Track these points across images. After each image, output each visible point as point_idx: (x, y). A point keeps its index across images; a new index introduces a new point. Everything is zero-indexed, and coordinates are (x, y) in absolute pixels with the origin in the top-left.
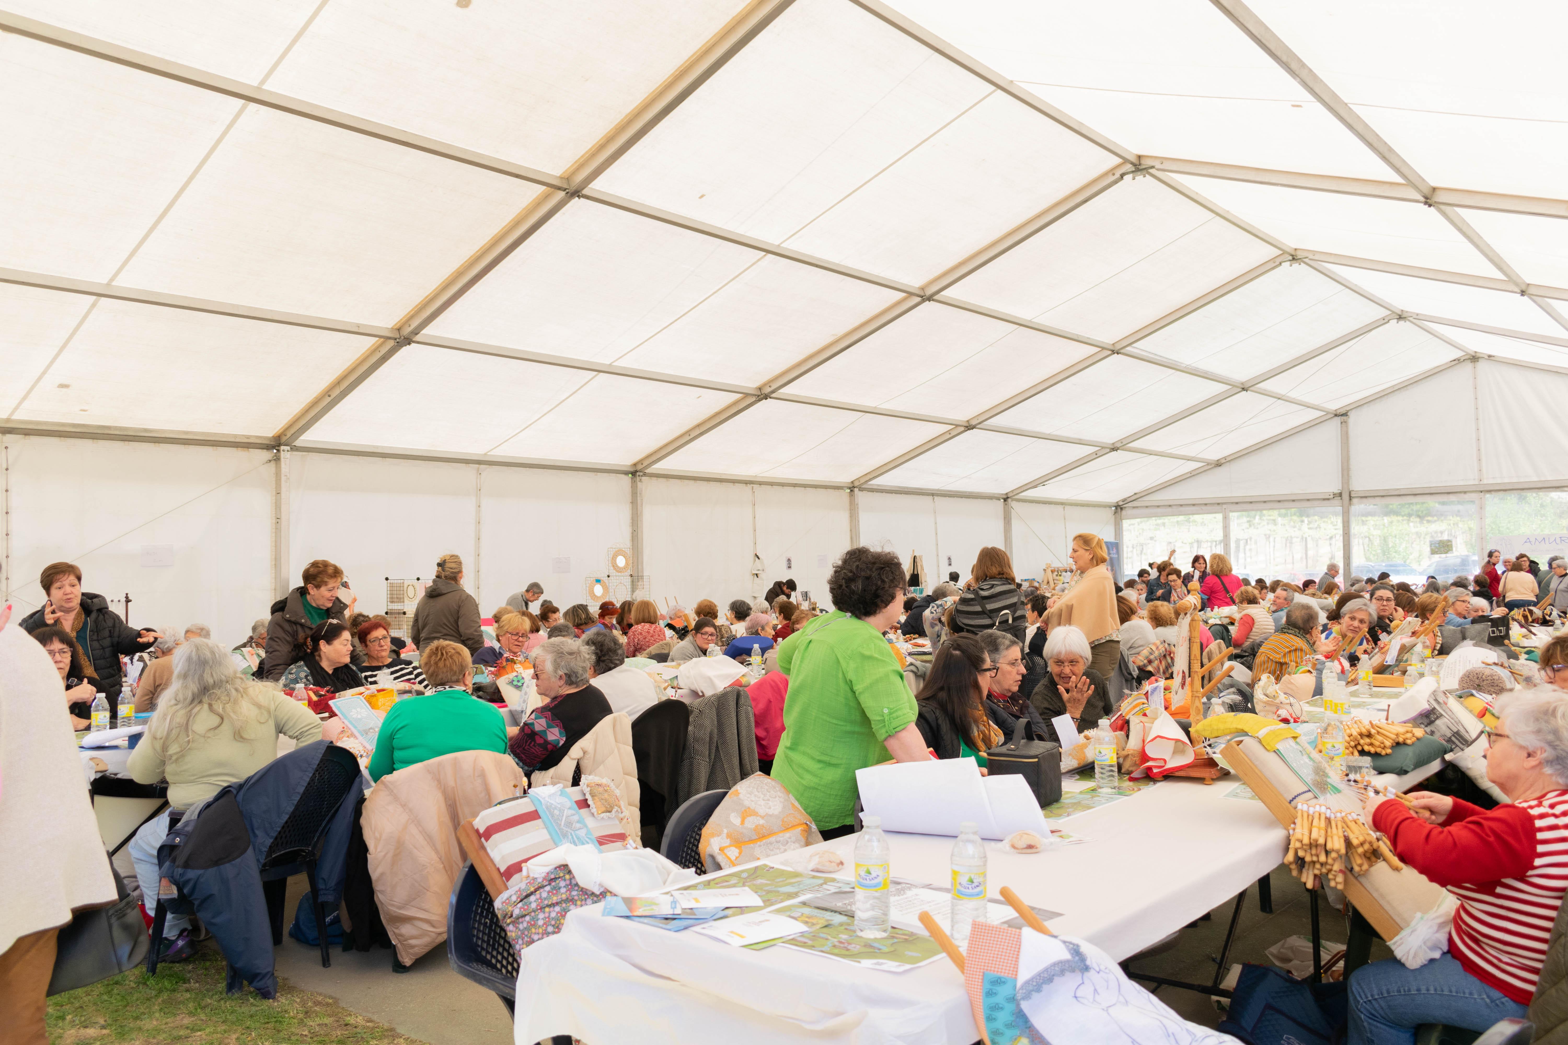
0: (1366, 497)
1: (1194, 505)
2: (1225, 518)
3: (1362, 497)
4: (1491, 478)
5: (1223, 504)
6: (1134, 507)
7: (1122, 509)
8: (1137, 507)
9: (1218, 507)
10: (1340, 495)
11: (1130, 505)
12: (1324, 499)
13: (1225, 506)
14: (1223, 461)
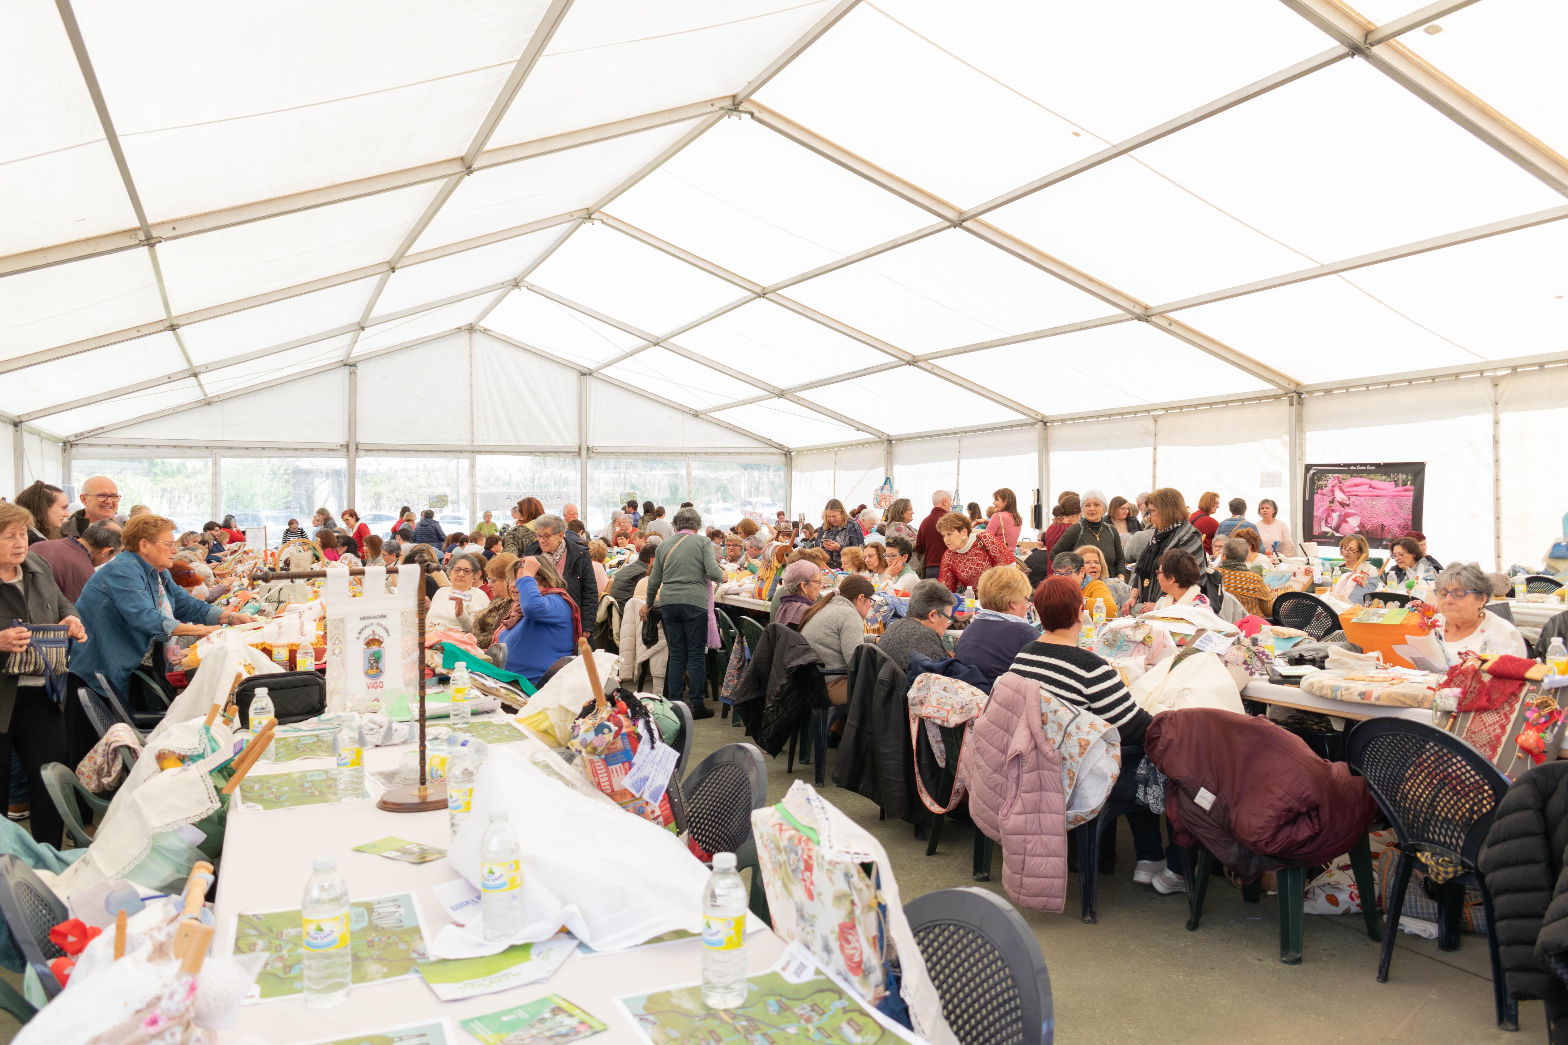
0: (371, 450)
1: (175, 447)
2: (216, 464)
3: (367, 450)
4: (480, 441)
5: (213, 448)
6: (90, 445)
7: (71, 446)
8: (95, 445)
9: (207, 451)
10: (347, 446)
11: (87, 441)
12: (329, 450)
13: (215, 451)
14: (216, 399)
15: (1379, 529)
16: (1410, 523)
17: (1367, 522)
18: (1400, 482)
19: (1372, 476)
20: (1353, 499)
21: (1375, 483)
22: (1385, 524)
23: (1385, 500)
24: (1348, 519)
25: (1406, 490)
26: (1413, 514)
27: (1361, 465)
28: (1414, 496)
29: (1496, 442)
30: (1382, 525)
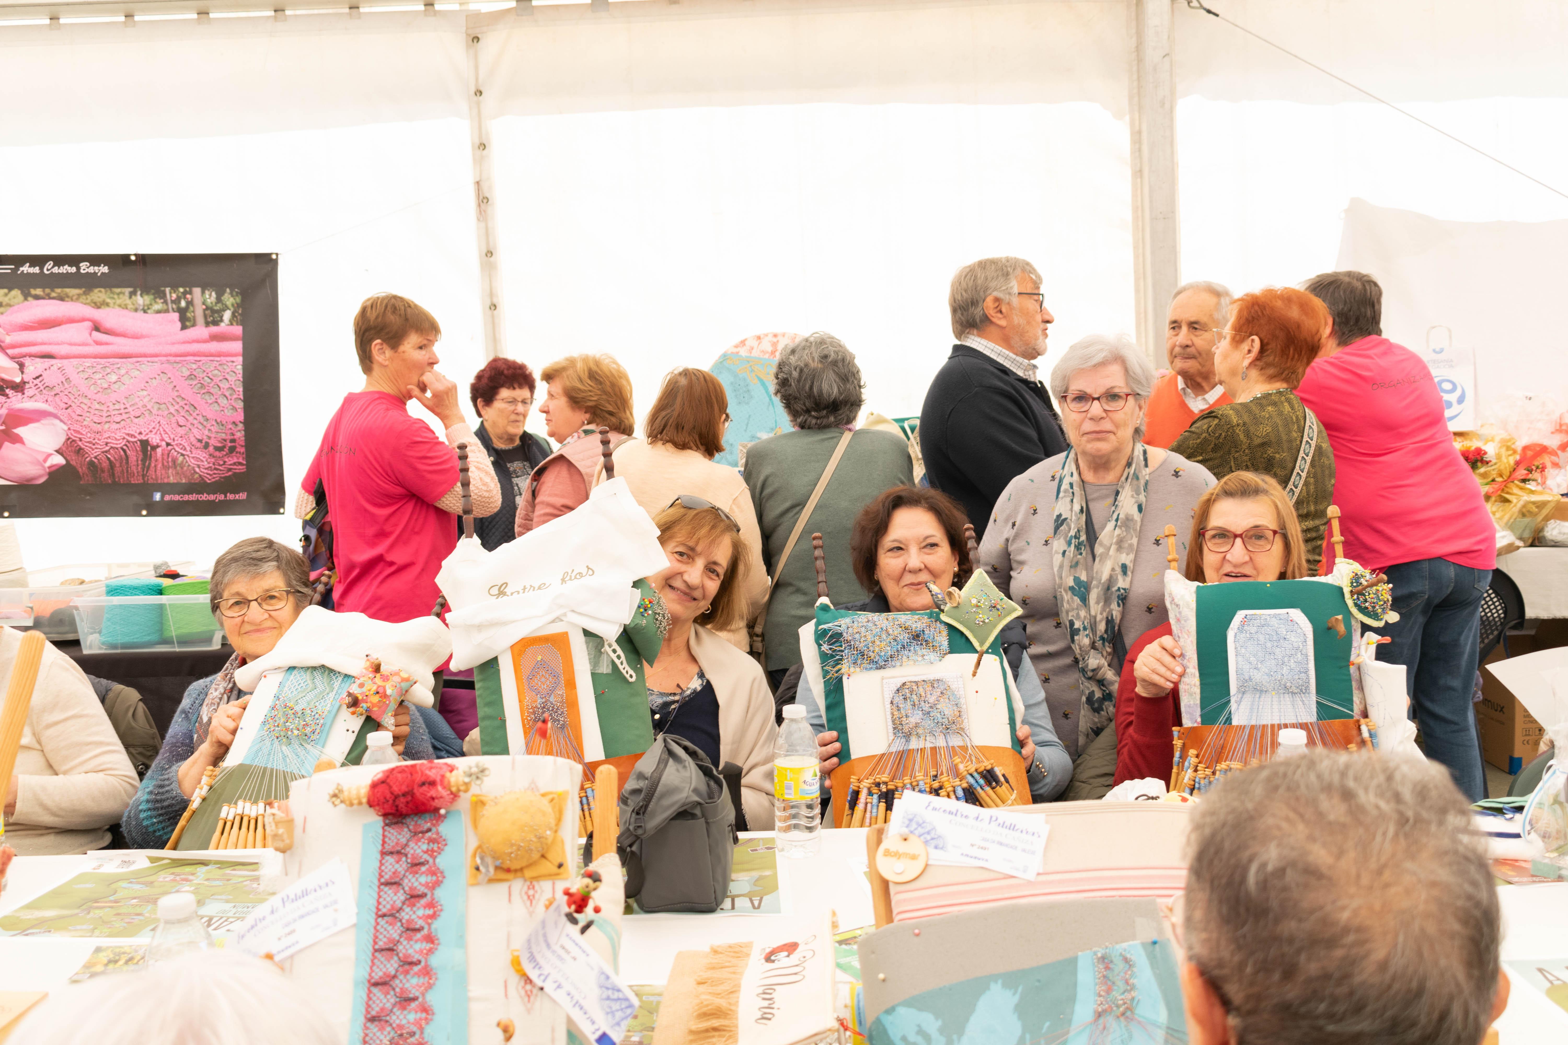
15: (134, 456)
16: (240, 435)
17: (88, 436)
18: (199, 311)
19: (99, 294)
20: (33, 367)
21: (110, 316)
22: (154, 439)
23: (148, 368)
24: (20, 431)
25: (215, 338)
26: (247, 409)
27: (60, 260)
28: (245, 354)
29: (483, 200)
30: (145, 443)
